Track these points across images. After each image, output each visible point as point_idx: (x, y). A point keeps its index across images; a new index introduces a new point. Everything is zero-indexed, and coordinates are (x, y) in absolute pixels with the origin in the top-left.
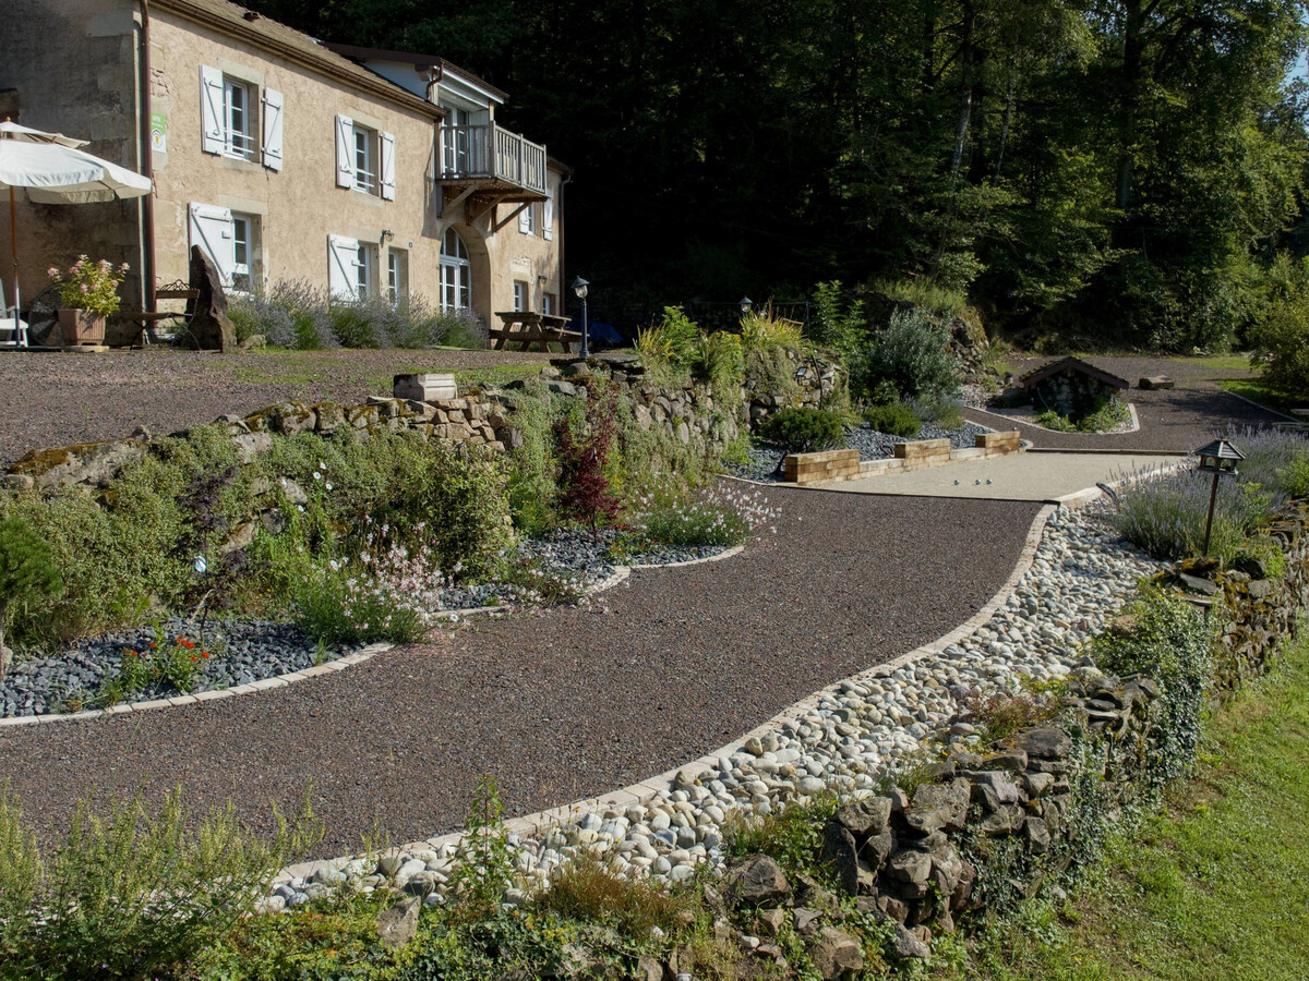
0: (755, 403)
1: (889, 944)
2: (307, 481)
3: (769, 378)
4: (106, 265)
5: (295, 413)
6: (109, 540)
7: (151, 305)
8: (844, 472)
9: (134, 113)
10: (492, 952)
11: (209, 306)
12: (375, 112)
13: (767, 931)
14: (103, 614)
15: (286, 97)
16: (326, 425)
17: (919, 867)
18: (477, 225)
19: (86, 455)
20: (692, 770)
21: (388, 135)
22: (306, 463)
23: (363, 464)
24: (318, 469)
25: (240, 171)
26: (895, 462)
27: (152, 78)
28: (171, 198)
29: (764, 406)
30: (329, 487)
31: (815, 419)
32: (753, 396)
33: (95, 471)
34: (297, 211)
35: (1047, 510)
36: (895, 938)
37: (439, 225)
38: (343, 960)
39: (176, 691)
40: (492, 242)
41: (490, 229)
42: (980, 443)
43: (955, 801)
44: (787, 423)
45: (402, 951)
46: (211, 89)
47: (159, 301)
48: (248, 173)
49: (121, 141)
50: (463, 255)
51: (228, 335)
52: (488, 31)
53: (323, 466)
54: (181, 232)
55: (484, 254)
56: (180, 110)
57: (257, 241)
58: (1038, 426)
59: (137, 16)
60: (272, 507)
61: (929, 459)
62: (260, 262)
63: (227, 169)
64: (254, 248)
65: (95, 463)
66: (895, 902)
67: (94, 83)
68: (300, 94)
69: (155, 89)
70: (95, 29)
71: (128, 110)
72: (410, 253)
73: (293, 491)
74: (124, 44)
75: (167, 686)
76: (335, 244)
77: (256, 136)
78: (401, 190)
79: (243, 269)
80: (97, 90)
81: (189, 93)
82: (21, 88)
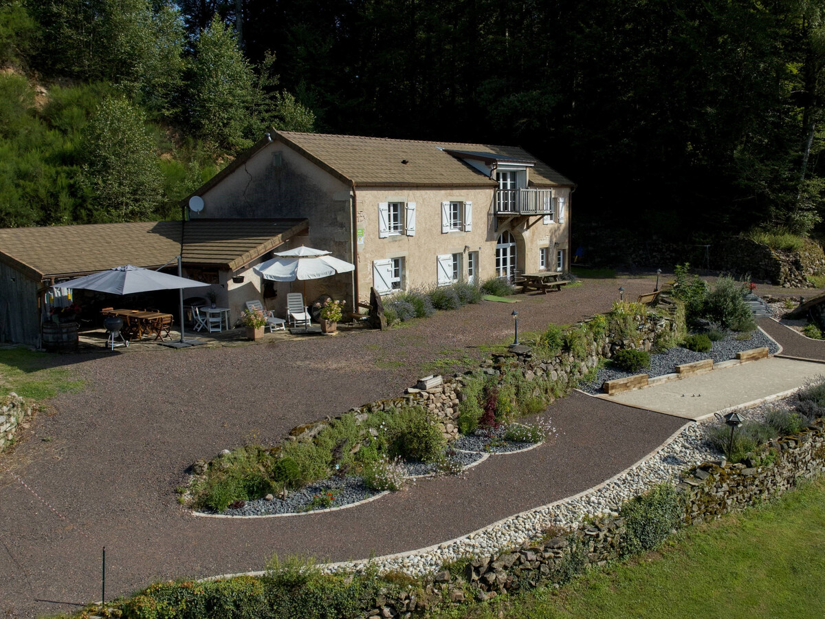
0: (613, 344)
1: (476, 595)
2: (378, 428)
3: (622, 332)
4: (337, 302)
5: (376, 406)
6: (315, 455)
7: (357, 309)
8: (639, 385)
9: (350, 231)
10: (365, 588)
11: (377, 311)
12: (463, 194)
13: (440, 589)
14: (314, 476)
15: (417, 203)
16: (387, 408)
17: (491, 577)
18: (517, 229)
19: (310, 429)
20: (445, 544)
21: (468, 203)
22: (378, 422)
23: (398, 420)
24: (382, 424)
25: (396, 241)
26: (673, 375)
27: (358, 215)
28: (365, 261)
29: (618, 345)
30: (386, 429)
31: (634, 356)
32: (612, 341)
33: (313, 433)
34: (422, 250)
35: (691, 423)
36: (478, 594)
37: (496, 235)
38: (335, 586)
39: (326, 508)
40: (526, 234)
41: (525, 227)
42: (738, 357)
43: (511, 560)
44: (621, 358)
45: (347, 585)
46: (383, 212)
47: (360, 307)
48: (399, 240)
49: (346, 242)
50: (512, 241)
51: (384, 323)
52: (545, 100)
53: (384, 423)
54: (370, 273)
55: (523, 240)
56: (369, 224)
57: (404, 267)
58: (801, 334)
59: (352, 193)
60: (366, 439)
61: (696, 372)
62: (405, 276)
63: (390, 242)
64: (402, 270)
65: (313, 431)
66: (483, 585)
67: (336, 218)
68: (424, 200)
69: (359, 218)
70: (337, 197)
71: (348, 230)
72: (480, 252)
73: (373, 432)
74: (347, 204)
75: (323, 506)
76: (440, 260)
77: (404, 223)
78: (475, 225)
79: (398, 279)
80: (337, 222)
81: (374, 216)
82: (309, 218)
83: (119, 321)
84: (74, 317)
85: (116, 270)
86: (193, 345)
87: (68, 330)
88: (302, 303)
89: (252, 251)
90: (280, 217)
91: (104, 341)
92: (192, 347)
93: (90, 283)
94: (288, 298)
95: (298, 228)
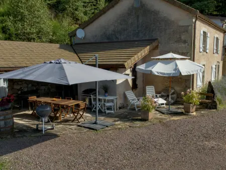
9: (192, 46)
59: (194, 20)
63: (202, 55)
67: (180, 38)
70: (182, 24)
71: (190, 45)
74: (190, 28)
77: (205, 45)
82: (159, 39)
83: (48, 109)
84: (10, 105)
85: (51, 63)
86: (107, 126)
87: (4, 117)
88: (154, 92)
89: (136, 56)
90: (138, 39)
91: (36, 122)
92: (107, 128)
93: (27, 74)
94: (147, 89)
95: (155, 44)
